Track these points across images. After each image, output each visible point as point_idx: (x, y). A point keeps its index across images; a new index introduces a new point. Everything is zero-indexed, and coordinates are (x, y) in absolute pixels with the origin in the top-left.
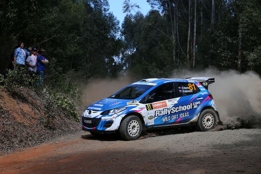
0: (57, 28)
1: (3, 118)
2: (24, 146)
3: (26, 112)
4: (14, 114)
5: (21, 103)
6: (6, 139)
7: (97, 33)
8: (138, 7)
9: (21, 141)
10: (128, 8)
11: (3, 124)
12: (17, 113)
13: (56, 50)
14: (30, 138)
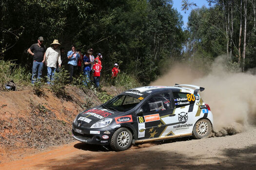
0: (120, 25)
1: (44, 117)
2: (58, 144)
3: (68, 109)
4: (55, 113)
5: (65, 102)
6: (42, 137)
7: (161, 27)
8: (195, 5)
9: (57, 138)
10: (186, 6)
11: (43, 123)
12: (59, 111)
13: (120, 44)
14: (67, 135)
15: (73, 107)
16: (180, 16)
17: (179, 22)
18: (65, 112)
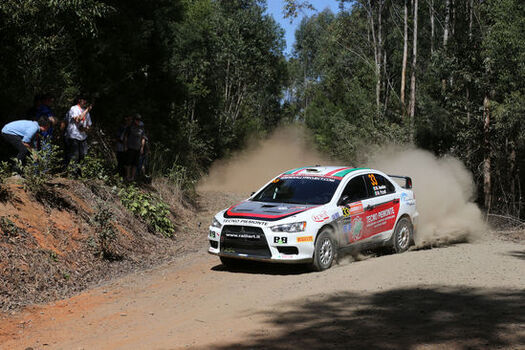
1: (12, 243)
2: (45, 300)
3: (61, 227)
4: (35, 235)
5: (54, 211)
6: (11, 285)
10: (293, 8)
11: (10, 256)
12: (43, 232)
14: (61, 281)
15: (70, 223)
16: (278, 30)
17: (277, 43)
18: (55, 232)
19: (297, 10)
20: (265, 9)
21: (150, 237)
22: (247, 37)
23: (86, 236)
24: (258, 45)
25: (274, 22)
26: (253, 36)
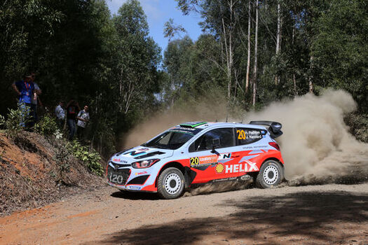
3: (32, 163)
5: (26, 152)
7: (132, 63)
8: (183, 30)
12: (21, 165)
15: (37, 160)
16: (157, 48)
17: (156, 57)
18: (29, 166)
19: (174, 31)
20: (147, 34)
21: (88, 175)
22: (135, 52)
23: (48, 169)
24: (142, 58)
25: (154, 42)
26: (140, 52)
